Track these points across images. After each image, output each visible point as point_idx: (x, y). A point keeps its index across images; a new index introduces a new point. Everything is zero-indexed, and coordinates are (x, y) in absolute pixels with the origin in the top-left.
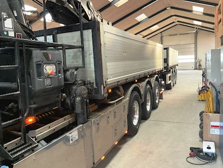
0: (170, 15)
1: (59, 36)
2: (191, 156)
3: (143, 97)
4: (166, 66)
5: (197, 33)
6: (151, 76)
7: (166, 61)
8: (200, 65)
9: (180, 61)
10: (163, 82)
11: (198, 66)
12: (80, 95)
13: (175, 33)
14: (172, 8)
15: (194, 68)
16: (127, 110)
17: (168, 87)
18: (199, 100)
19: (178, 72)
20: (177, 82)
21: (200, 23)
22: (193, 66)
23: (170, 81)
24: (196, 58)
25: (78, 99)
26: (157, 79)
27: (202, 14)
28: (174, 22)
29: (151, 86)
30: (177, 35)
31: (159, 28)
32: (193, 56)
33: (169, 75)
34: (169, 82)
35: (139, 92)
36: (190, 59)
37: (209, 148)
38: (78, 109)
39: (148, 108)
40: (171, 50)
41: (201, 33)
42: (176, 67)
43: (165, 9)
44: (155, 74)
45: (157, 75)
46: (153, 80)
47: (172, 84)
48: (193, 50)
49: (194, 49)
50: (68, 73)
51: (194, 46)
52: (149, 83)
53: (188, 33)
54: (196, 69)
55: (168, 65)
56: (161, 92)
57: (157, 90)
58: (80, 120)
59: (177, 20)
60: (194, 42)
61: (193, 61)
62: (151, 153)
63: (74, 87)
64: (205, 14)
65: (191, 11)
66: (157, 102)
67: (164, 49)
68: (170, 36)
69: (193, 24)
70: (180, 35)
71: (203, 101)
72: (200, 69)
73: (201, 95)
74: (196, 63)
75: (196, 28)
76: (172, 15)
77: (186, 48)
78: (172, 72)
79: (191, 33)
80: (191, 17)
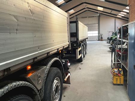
0: (82, 2)
4: (75, 40)
5: (99, 16)
8: (102, 38)
11: (100, 39)
15: (98, 39)
18: (114, 84)
23: (81, 55)
24: (99, 33)
27: (104, 1)
30: (86, 17)
32: (97, 32)
36: (95, 33)
41: (102, 16)
42: (87, 40)
47: (82, 57)
48: (97, 27)
51: (98, 25)
53: (94, 17)
54: (99, 40)
55: (78, 39)
56: (66, 80)
59: (87, 7)
60: (98, 22)
61: (97, 35)
68: (82, 18)
69: (97, 10)
70: (89, 17)
71: (119, 85)
72: (102, 40)
73: (117, 79)
74: (99, 36)
75: (99, 13)
76: (83, 2)
77: (93, 26)
78: (83, 45)
79: (96, 16)
80: (96, 4)
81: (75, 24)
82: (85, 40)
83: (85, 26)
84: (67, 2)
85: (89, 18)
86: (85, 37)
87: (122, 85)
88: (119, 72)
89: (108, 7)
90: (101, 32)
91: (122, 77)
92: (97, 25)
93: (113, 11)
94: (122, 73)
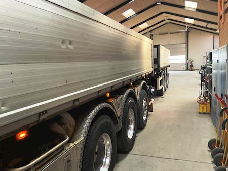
0: (160, 12)
4: (156, 67)
5: (188, 32)
6: (137, 82)
7: (156, 61)
8: (192, 66)
9: (171, 62)
10: (153, 90)
11: (190, 67)
14: (162, 3)
15: (185, 68)
17: (159, 93)
18: (200, 113)
19: (170, 74)
20: (169, 86)
21: (192, 21)
23: (162, 86)
24: (187, 59)
26: (144, 87)
27: (195, 10)
28: (164, 20)
30: (167, 34)
31: (148, 26)
32: (184, 57)
33: (160, 79)
34: (160, 88)
36: (181, 59)
41: (192, 31)
42: (168, 68)
43: (155, 4)
45: (144, 82)
46: (138, 89)
47: (163, 89)
49: (185, 49)
53: (179, 32)
54: (187, 70)
55: (159, 66)
56: (150, 104)
57: (144, 101)
59: (168, 18)
60: (185, 42)
61: (185, 61)
64: (198, 10)
65: (183, 7)
67: (155, 46)
68: (160, 34)
69: (185, 23)
70: (171, 33)
71: (205, 113)
72: (192, 70)
73: (203, 107)
74: (187, 64)
75: (188, 27)
76: (162, 11)
77: (177, 48)
78: (164, 75)
79: (182, 32)
80: (182, 14)
81: (156, 48)
82: (166, 68)
83: (167, 49)
85: (171, 35)
86: (167, 65)
87: (208, 114)
88: (206, 100)
89: (201, 18)
90: (190, 57)
91: (208, 105)
92: (185, 45)
93: (209, 24)
94: (208, 101)
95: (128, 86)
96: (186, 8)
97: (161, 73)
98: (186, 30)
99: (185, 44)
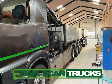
1: (52, 28)
2: (93, 65)
3: (76, 48)
6: (78, 40)
7: (83, 35)
9: (88, 35)
10: (82, 43)
11: (97, 37)
12: (62, 45)
13: (86, 22)
14: (84, 11)
15: (95, 38)
16: (71, 51)
17: (84, 46)
19: (88, 39)
20: (87, 44)
21: (97, 17)
22: (95, 37)
24: (96, 33)
25: (61, 46)
26: (80, 42)
27: (98, 14)
28: (85, 17)
29: (78, 44)
31: (78, 19)
32: (94, 32)
33: (84, 40)
34: (84, 44)
35: (74, 46)
36: (93, 34)
37: (98, 63)
38: (61, 48)
39: (77, 52)
40: (85, 30)
42: (87, 37)
43: (81, 11)
44: (79, 40)
45: (80, 40)
47: (85, 45)
50: (59, 39)
52: (77, 43)
53: (92, 22)
55: (83, 36)
57: (80, 46)
58: (61, 52)
59: (87, 16)
61: (94, 34)
62: (80, 65)
63: (60, 43)
64: (99, 14)
66: (80, 51)
67: (82, 30)
68: (83, 23)
69: (94, 18)
73: (97, 48)
82: (86, 37)
83: (86, 30)
84: (74, 15)
86: (86, 36)
95: (76, 41)
96: (94, 13)
97: (84, 39)
98: (95, 21)
99: (94, 27)
